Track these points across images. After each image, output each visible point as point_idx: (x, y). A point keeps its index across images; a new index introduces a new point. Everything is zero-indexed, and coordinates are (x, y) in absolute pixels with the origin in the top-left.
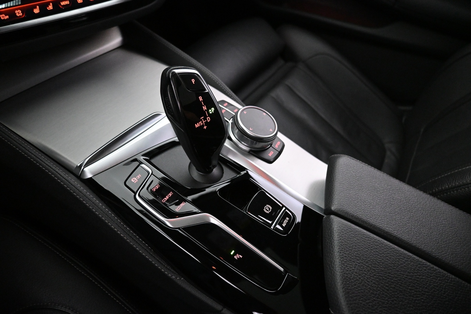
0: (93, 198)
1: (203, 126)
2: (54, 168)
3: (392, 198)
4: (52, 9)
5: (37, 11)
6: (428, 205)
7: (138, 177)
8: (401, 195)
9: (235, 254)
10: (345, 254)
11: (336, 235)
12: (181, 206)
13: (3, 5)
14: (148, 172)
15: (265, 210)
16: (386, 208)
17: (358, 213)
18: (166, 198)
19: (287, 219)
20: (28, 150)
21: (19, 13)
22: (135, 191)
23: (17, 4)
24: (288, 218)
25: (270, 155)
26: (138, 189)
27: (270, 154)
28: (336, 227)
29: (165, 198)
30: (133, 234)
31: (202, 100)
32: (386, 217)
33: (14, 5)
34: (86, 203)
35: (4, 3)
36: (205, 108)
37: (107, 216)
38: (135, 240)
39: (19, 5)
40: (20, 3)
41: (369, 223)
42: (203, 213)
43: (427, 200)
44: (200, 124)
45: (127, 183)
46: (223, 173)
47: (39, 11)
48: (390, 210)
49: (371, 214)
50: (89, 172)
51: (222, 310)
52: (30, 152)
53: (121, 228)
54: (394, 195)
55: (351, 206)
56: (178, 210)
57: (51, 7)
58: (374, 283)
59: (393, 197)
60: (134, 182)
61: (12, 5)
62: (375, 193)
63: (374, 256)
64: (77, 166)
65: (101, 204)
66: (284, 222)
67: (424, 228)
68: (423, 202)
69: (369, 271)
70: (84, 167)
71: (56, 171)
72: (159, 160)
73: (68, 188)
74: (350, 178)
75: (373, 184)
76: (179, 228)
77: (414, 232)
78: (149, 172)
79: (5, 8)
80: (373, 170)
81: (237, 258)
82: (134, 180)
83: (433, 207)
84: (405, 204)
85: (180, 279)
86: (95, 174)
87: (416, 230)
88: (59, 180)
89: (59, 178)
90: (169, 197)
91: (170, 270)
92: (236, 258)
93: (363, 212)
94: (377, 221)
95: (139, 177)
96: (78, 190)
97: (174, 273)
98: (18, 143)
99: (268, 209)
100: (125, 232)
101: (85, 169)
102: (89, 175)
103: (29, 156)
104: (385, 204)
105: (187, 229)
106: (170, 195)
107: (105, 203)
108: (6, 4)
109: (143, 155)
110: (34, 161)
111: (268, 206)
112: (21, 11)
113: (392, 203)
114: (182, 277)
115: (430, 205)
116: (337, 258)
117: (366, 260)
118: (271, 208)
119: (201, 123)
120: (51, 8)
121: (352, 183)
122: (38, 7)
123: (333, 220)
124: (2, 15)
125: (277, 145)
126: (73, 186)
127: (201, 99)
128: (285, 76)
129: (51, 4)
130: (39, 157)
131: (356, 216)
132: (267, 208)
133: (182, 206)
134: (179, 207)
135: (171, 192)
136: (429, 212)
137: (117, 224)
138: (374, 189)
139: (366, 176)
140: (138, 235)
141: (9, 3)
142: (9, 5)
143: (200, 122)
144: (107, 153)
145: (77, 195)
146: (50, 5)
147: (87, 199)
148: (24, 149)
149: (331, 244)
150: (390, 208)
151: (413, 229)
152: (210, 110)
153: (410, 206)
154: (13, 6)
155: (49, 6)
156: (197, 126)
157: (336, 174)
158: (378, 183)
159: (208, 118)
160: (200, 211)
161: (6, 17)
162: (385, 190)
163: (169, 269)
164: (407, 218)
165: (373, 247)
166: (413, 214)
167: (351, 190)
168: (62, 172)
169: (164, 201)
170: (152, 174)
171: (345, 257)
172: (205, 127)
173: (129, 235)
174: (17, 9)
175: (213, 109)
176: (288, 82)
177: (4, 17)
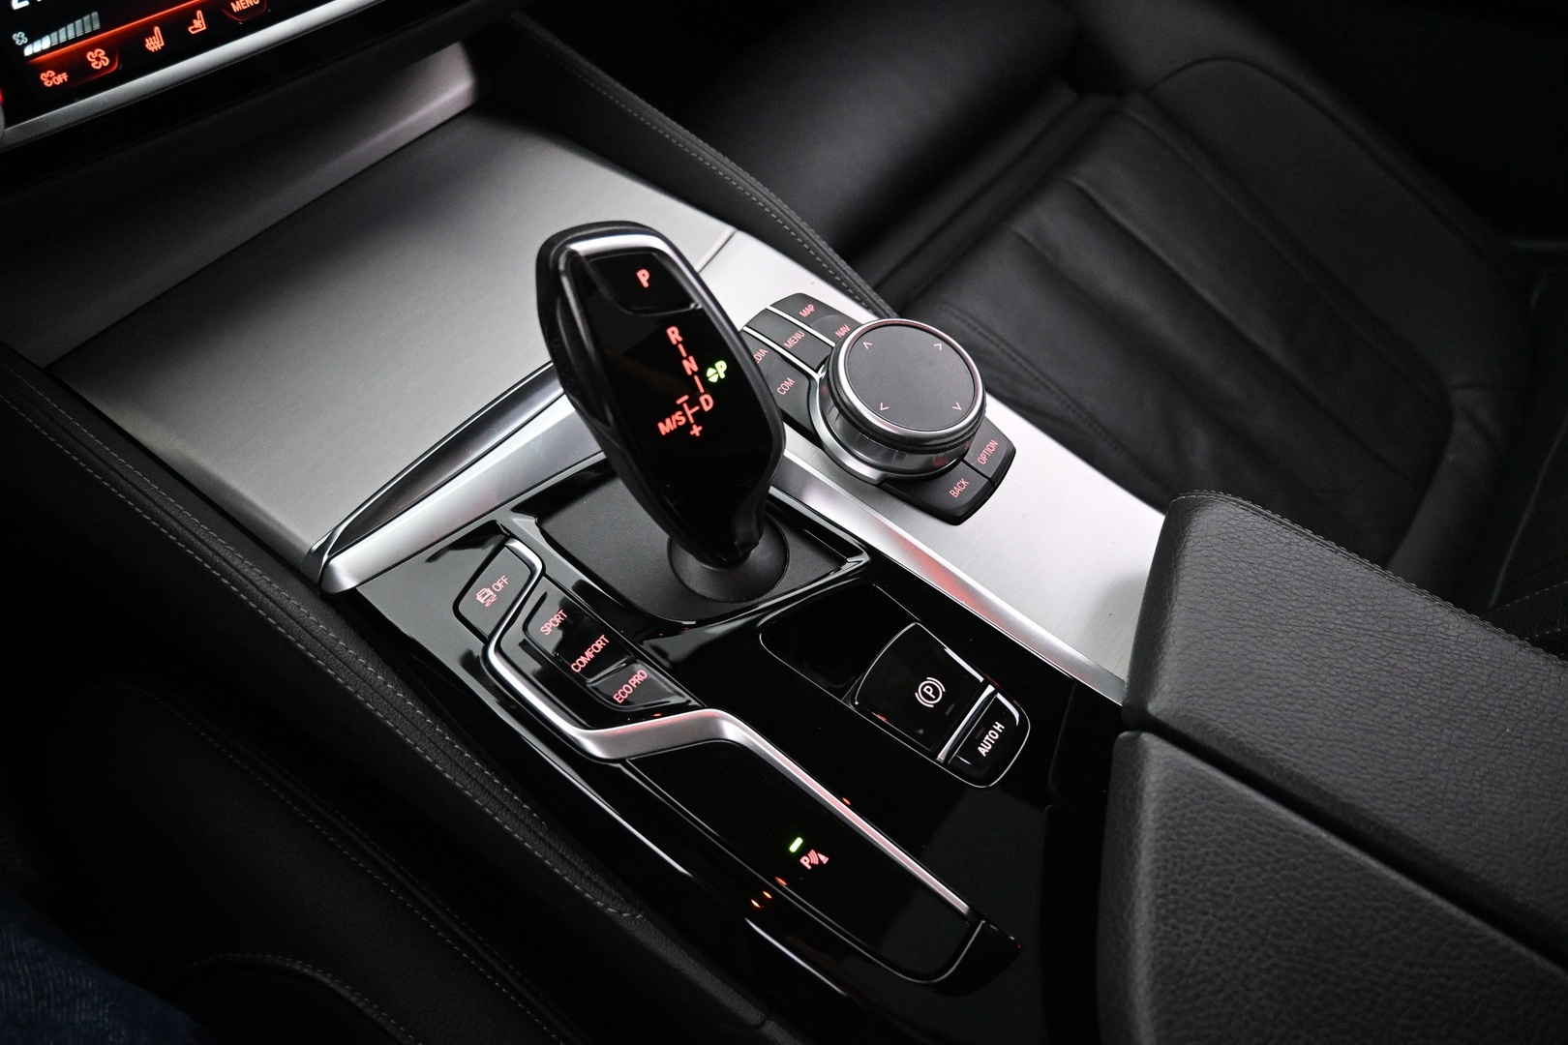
0: (357, 658)
1: (688, 426)
2: (236, 563)
3: (1388, 669)
4: (205, 28)
5: (155, 43)
6: (1529, 696)
7: (497, 587)
8: (1427, 657)
9: (803, 851)
10: (1175, 882)
11: (1151, 810)
12: (634, 685)
13: (43, 39)
14: (531, 567)
15: (919, 696)
16: (1355, 708)
17: (1242, 730)
18: (585, 656)
19: (997, 728)
20: (160, 507)
21: (98, 59)
22: (487, 632)
23: (88, 30)
24: (999, 725)
25: (955, 492)
26: (495, 624)
27: (959, 489)
28: (1153, 778)
29: (582, 659)
30: (483, 771)
31: (680, 339)
32: (1351, 746)
33: (80, 33)
34: (337, 675)
35: (47, 32)
36: (690, 365)
37: (401, 714)
38: (489, 793)
39: (94, 33)
40: (97, 26)
41: (1281, 767)
42: (704, 708)
43: (1532, 678)
44: (677, 421)
45: (461, 608)
46: (786, 561)
47: (163, 44)
48: (1370, 716)
49: (1294, 735)
50: (347, 569)
51: (763, 1024)
52: (165, 512)
53: (444, 753)
54: (1395, 656)
55: (1220, 702)
56: (620, 699)
57: (199, 24)
58: (1269, 996)
59: (1393, 666)
60: (485, 604)
61: (71, 36)
62: (1323, 649)
63: (1283, 895)
64: (310, 550)
65: (383, 676)
66: (987, 738)
67: (1499, 790)
68: (1511, 686)
69: (1255, 950)
70: (329, 554)
71: (242, 575)
72: (569, 520)
73: (281, 627)
74: (1233, 590)
75: (1319, 614)
76: (622, 761)
77: (1451, 807)
78: (533, 565)
79: (52, 49)
80: (1328, 554)
81: (810, 864)
82: (484, 595)
83: (1548, 707)
84: (1438, 692)
85: (633, 916)
86: (364, 579)
87: (1462, 799)
88: (251, 604)
89: (252, 597)
90: (594, 653)
91: (601, 888)
92: (807, 865)
93: (1265, 724)
94: (1314, 760)
95: (500, 585)
96: (310, 634)
97: (614, 898)
98: (131, 483)
99: (930, 694)
100: (457, 764)
101: (335, 562)
102: (347, 582)
103: (164, 525)
104: (1355, 696)
105: (648, 763)
106: (600, 646)
107: (395, 671)
108: (54, 34)
109: (518, 509)
110: (178, 541)
111: (931, 680)
112: (103, 53)
113: (1382, 689)
114: (639, 910)
115: (1541, 698)
116: (1143, 895)
117: (1249, 908)
118: (941, 688)
119: (679, 418)
120: (201, 26)
121: (1237, 611)
122: (157, 29)
123: (1146, 751)
124: (45, 72)
125: (982, 456)
126: (294, 620)
127: (674, 334)
128: (1073, 152)
129: (199, 13)
130: (194, 530)
131: (1234, 739)
132: (928, 690)
133: (637, 684)
134: (626, 688)
135: (602, 637)
136: (1531, 725)
137: (432, 742)
138: (1319, 634)
139: (1296, 583)
140: (498, 775)
141: (62, 31)
142: (63, 39)
143: (677, 416)
144: (401, 507)
145: (308, 650)
146: (196, 19)
147: (339, 662)
148: (147, 502)
149: (1130, 842)
150: (1374, 710)
151: (1451, 796)
152: (710, 372)
153: (1455, 703)
154: (77, 39)
155: (195, 21)
156: (665, 427)
157: (1182, 573)
158: (1339, 608)
159: (706, 400)
160: (694, 703)
161: (59, 76)
162: (1364, 635)
163: (596, 885)
164: (1435, 749)
165: (1282, 863)
166: (1463, 735)
167: (1230, 637)
168: (261, 575)
169: (577, 667)
170: (543, 573)
171: (1174, 892)
172: (696, 430)
173: (470, 776)
174: (92, 48)
175: (721, 366)
176: (1084, 175)
177: (52, 79)
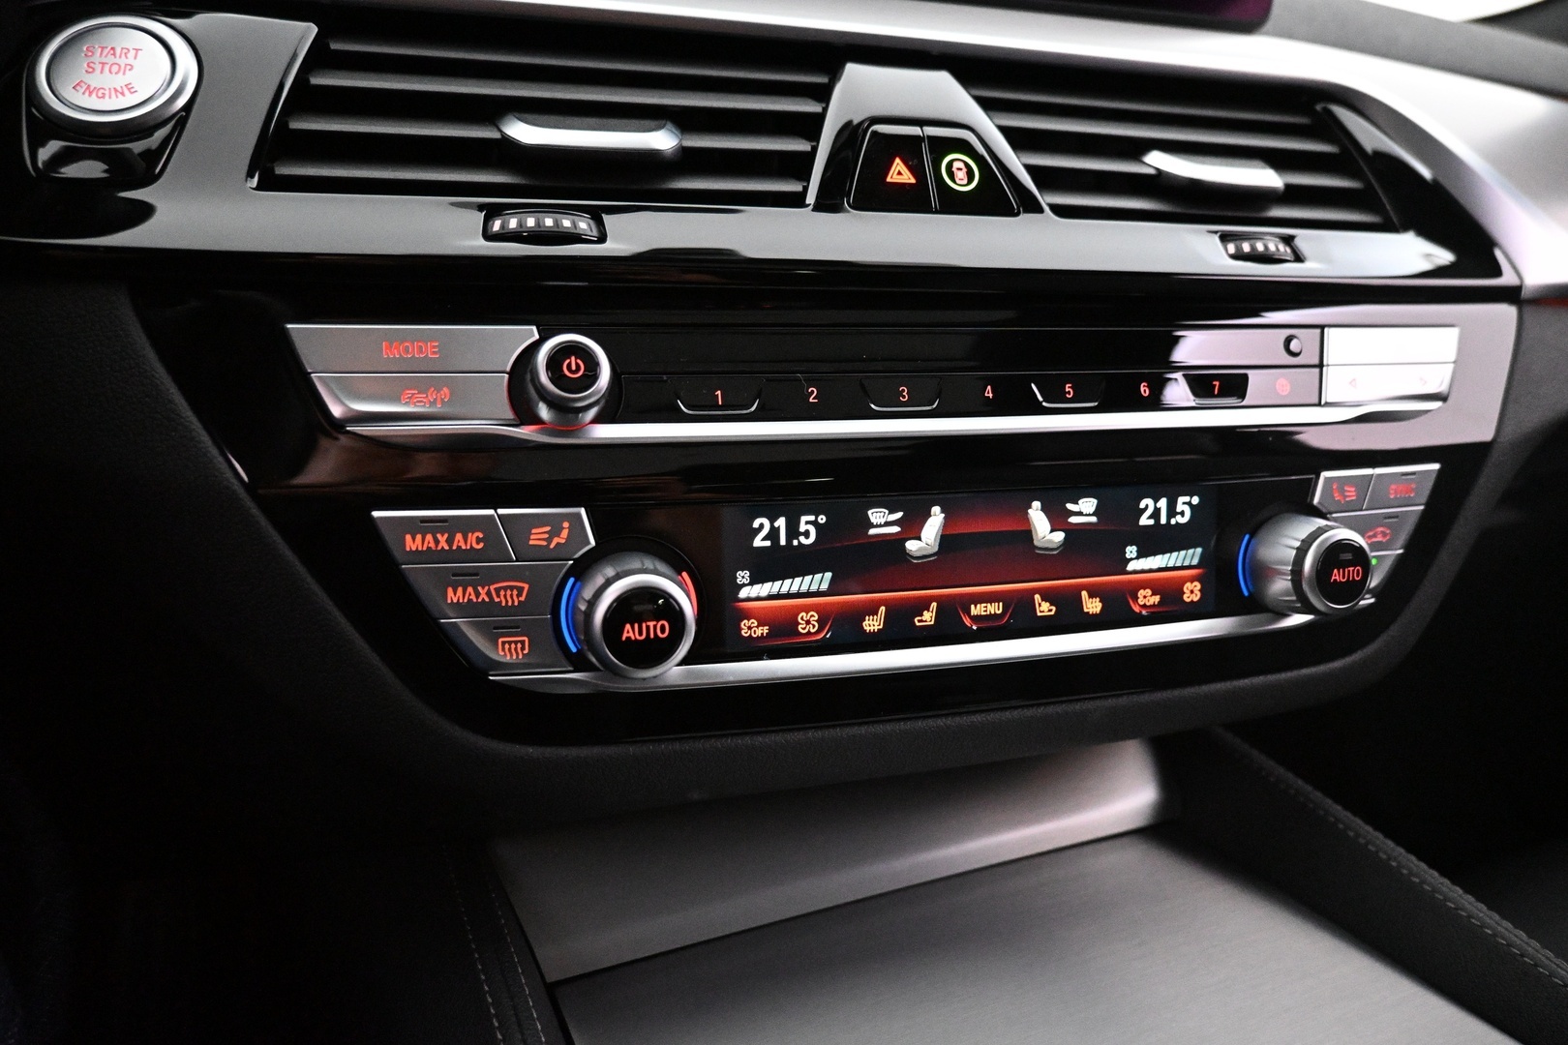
4: (933, 623)
5: (873, 624)
13: (766, 585)
21: (808, 623)
23: (814, 589)
33: (803, 590)
35: (774, 579)
39: (818, 594)
40: (824, 588)
47: (881, 627)
57: (928, 617)
61: (795, 590)
79: (770, 597)
108: (779, 583)
112: (816, 618)
122: (882, 610)
124: (749, 620)
129: (934, 606)
141: (787, 582)
142: (785, 590)
146: (928, 611)
154: (798, 595)
155: (925, 613)
161: (761, 628)
174: (807, 609)
177: (752, 629)
